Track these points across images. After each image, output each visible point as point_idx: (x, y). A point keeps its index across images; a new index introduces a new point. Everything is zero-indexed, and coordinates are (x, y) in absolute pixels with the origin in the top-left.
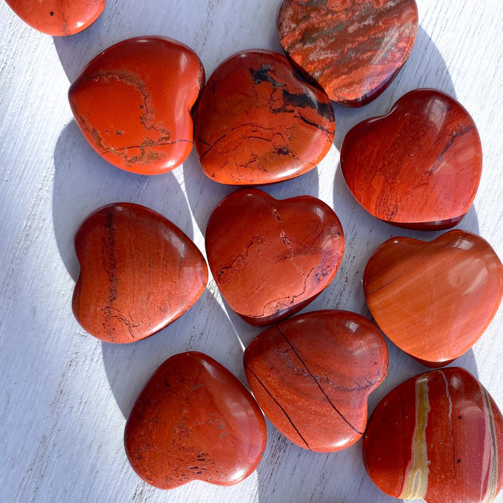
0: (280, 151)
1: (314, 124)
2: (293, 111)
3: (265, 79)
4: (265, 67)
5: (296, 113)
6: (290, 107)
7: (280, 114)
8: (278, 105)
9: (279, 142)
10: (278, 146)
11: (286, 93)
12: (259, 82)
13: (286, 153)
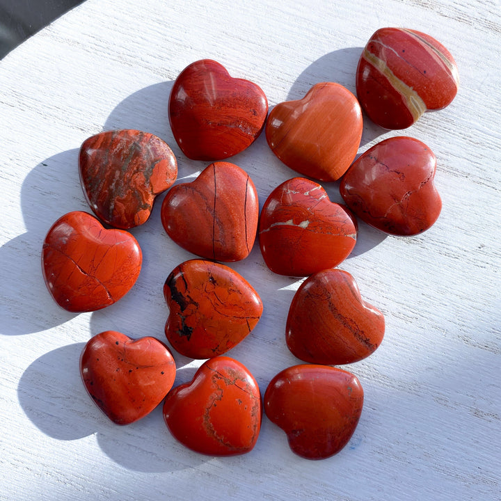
0: (214, 282)
1: (184, 279)
2: (188, 296)
3: (186, 327)
4: (180, 333)
5: (187, 294)
6: (187, 299)
7: (196, 300)
8: (193, 307)
9: (210, 287)
10: (212, 286)
11: (183, 309)
12: (191, 328)
13: (212, 278)
